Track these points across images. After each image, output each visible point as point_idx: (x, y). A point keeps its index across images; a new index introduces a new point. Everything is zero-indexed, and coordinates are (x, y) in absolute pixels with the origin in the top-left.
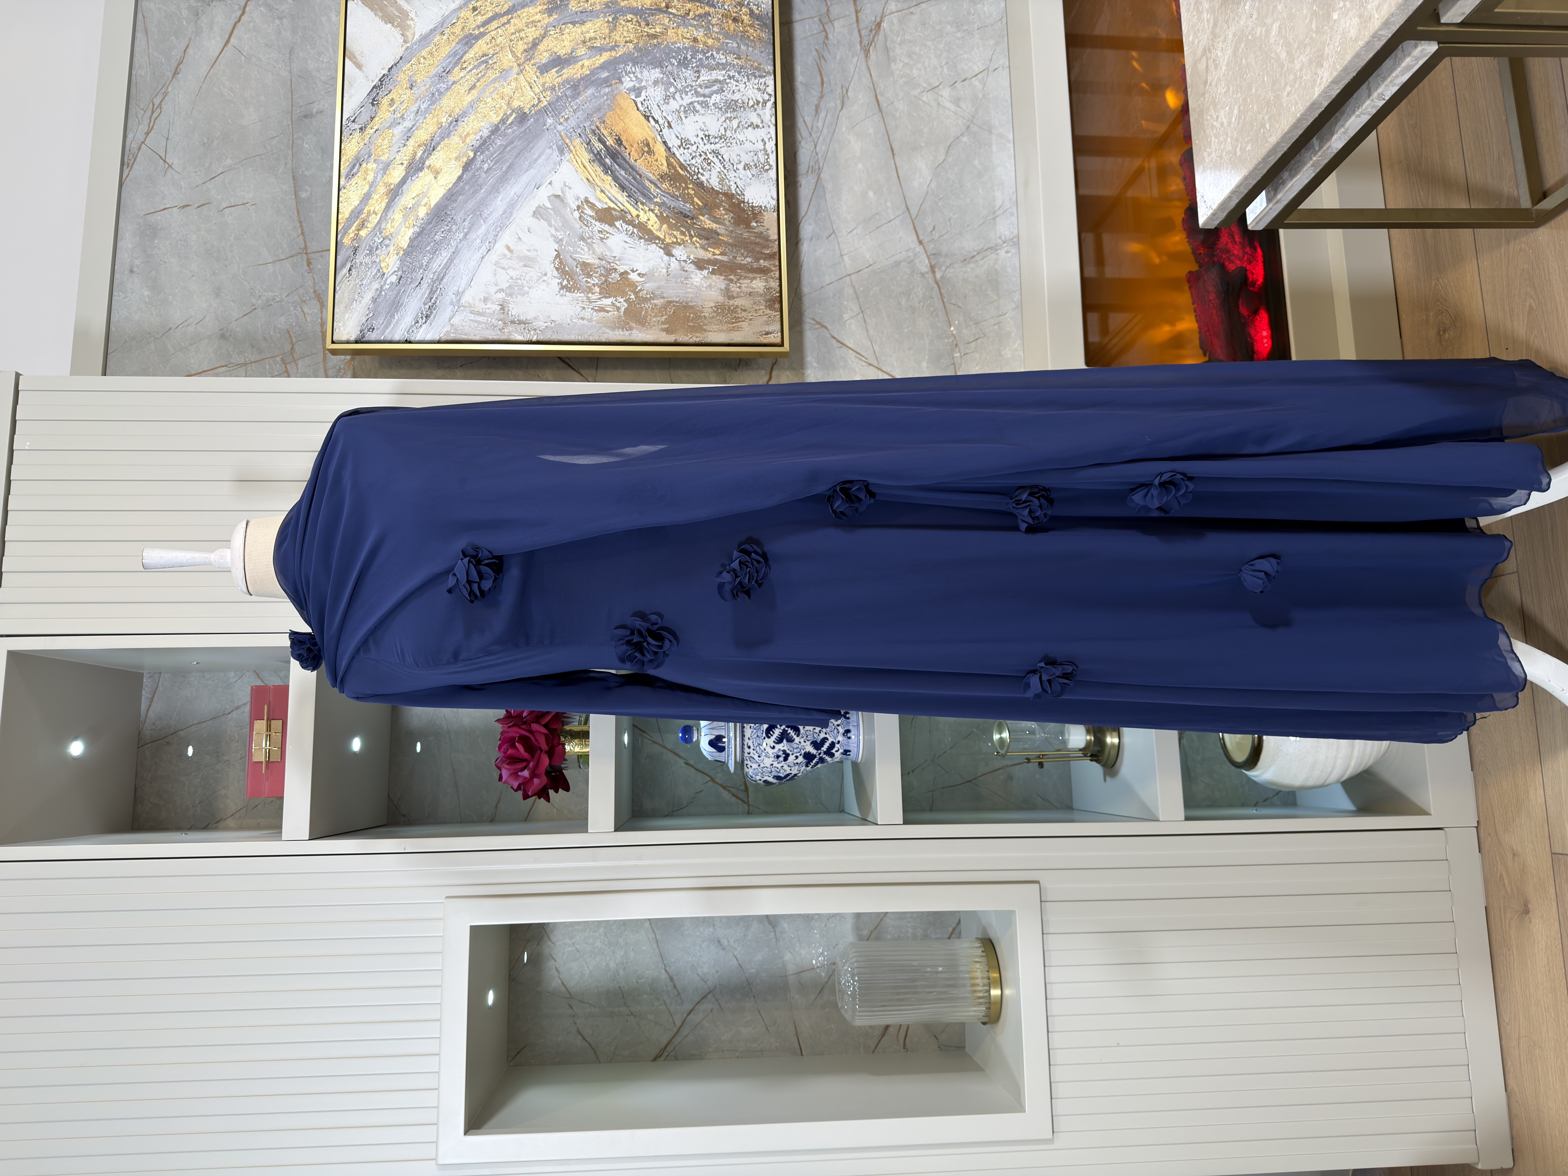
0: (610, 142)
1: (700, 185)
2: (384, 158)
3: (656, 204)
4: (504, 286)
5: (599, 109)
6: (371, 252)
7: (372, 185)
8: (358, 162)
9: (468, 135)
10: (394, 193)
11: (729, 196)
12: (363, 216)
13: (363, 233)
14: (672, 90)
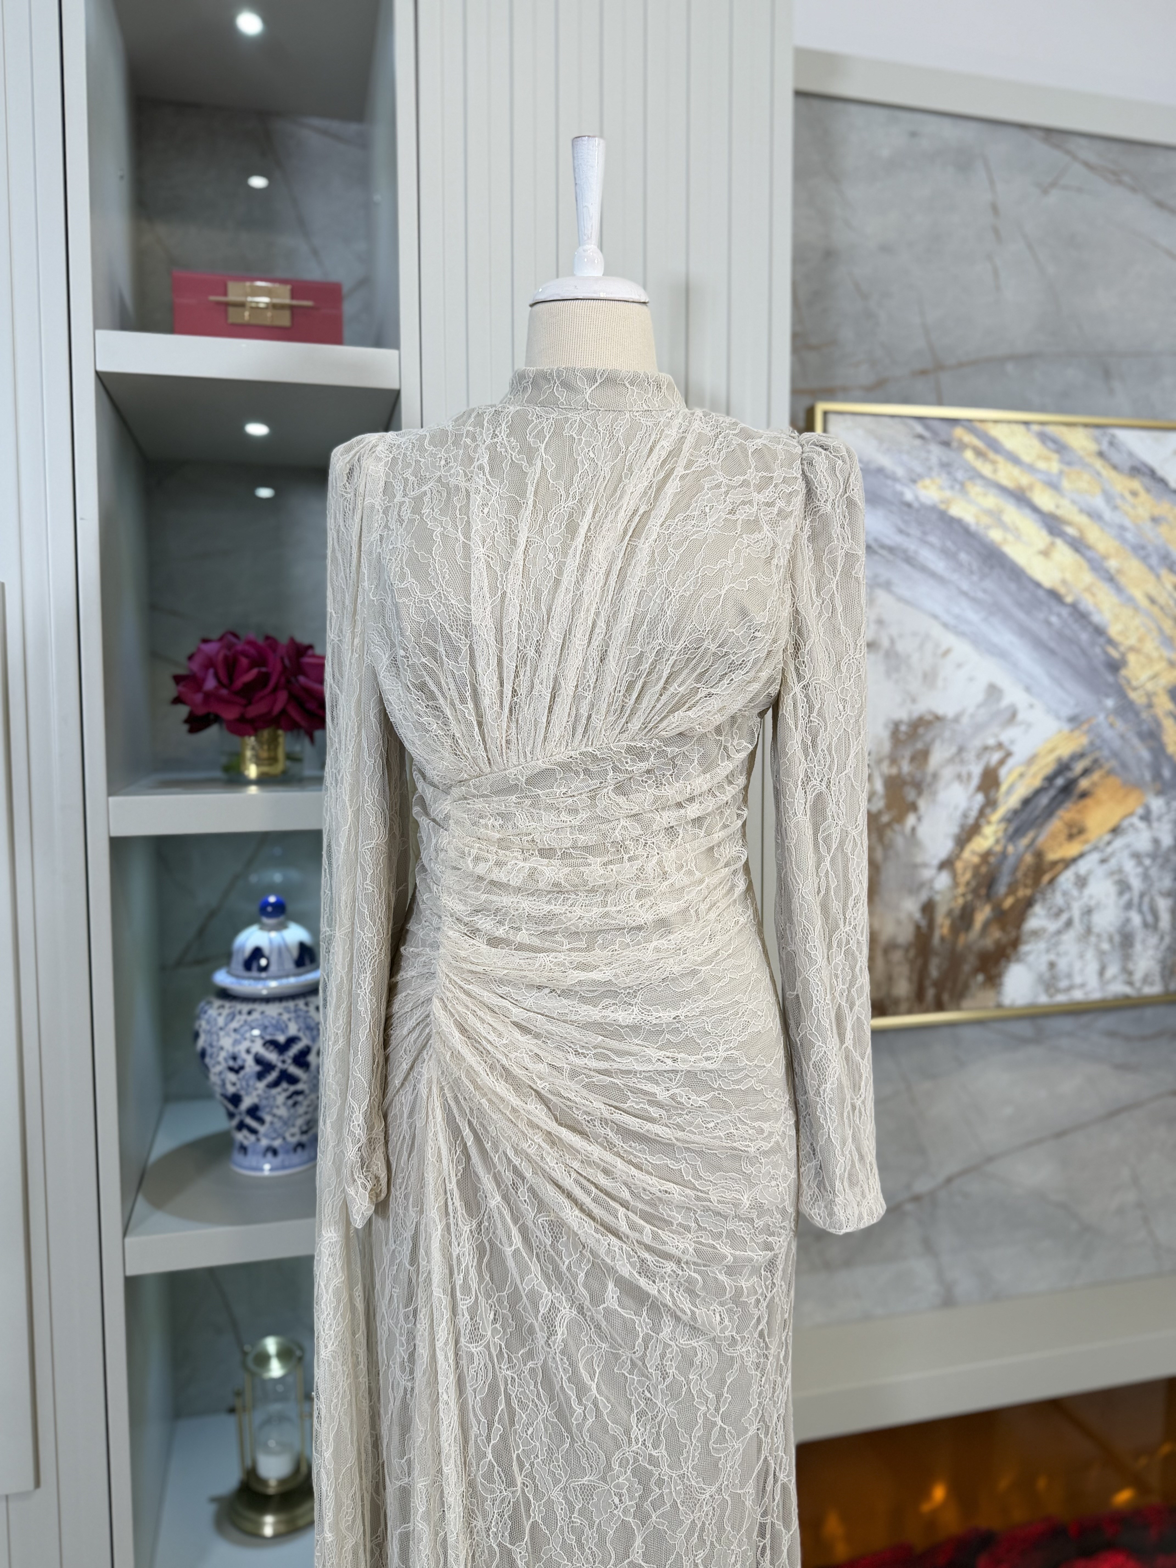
0: (1084, 784)
1: (1029, 903)
2: (1065, 484)
3: (1005, 848)
4: (900, 647)
5: (1124, 766)
6: (946, 466)
7: (1030, 468)
8: (1060, 448)
9: (1093, 595)
10: (1020, 497)
11: (1015, 943)
12: (991, 455)
13: (969, 455)
14: (1147, 862)
